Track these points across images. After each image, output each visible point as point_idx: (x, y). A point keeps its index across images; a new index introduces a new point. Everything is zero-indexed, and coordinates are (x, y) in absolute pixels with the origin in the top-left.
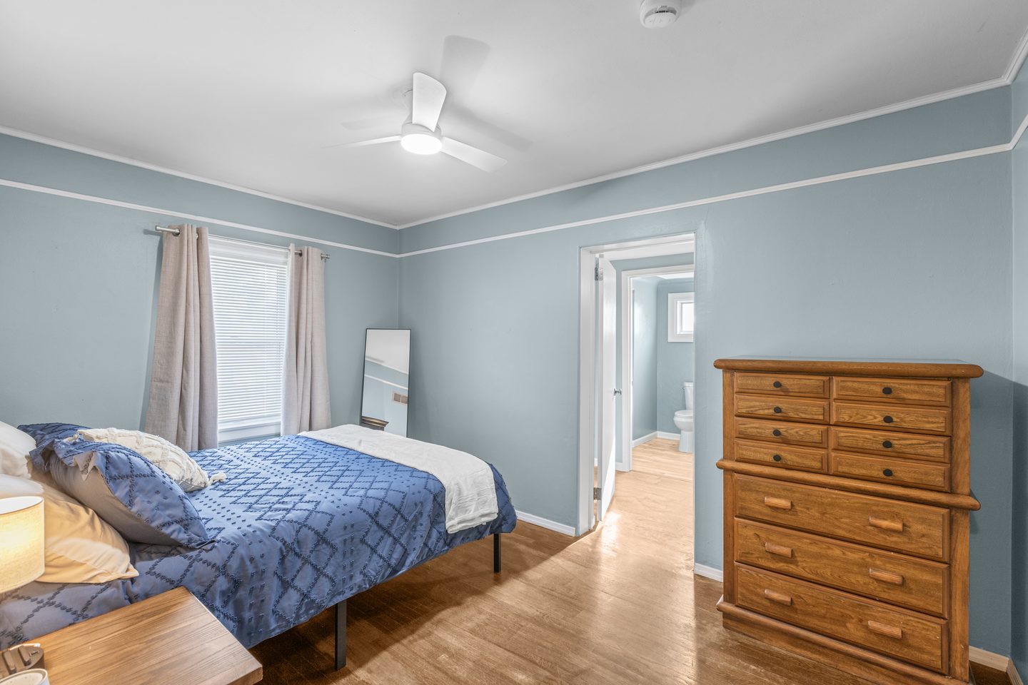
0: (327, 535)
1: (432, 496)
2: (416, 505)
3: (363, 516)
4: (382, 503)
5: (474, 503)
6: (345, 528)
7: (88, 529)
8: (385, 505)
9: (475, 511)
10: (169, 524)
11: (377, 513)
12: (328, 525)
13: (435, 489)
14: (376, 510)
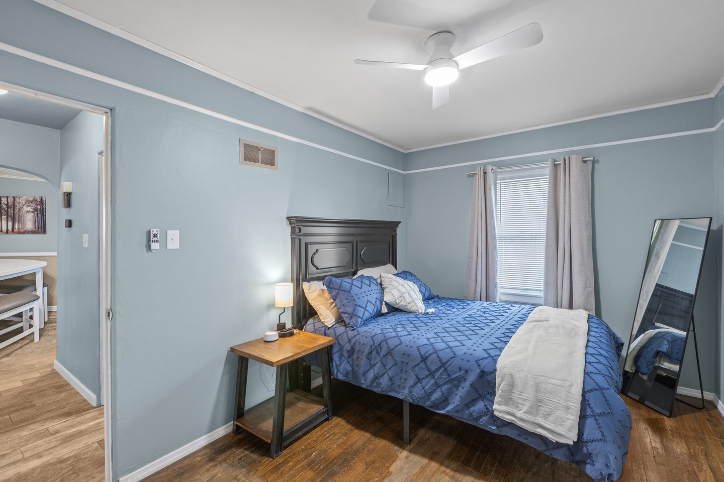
0: (393, 352)
1: (479, 370)
2: (460, 369)
3: (416, 353)
4: (433, 353)
5: (528, 404)
6: (404, 354)
7: (329, 305)
8: (434, 356)
9: (525, 412)
10: (345, 313)
11: (427, 357)
12: (395, 347)
13: (484, 367)
14: (427, 355)
